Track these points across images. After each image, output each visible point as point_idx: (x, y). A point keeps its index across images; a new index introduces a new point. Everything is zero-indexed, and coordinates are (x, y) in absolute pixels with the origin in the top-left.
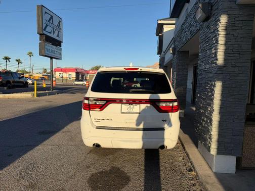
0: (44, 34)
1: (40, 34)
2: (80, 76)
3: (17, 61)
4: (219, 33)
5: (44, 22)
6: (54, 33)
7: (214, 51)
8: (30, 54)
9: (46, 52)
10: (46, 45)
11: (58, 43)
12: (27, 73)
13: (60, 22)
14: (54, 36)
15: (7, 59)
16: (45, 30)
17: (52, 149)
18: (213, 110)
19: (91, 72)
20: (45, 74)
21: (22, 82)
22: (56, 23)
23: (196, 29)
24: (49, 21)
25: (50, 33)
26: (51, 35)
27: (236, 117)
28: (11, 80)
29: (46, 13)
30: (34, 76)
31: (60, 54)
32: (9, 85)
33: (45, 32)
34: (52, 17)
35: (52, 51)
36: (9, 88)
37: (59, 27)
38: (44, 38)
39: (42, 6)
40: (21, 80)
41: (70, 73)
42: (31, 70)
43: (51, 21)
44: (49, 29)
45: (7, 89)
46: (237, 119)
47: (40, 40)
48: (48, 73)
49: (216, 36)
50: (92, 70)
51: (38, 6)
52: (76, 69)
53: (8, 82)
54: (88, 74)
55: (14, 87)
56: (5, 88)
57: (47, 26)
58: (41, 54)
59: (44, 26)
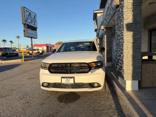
0: (26, 24)
1: (24, 24)
2: (49, 48)
3: (10, 42)
4: (124, 13)
5: (26, 16)
6: (32, 23)
7: (122, 24)
8: (18, 37)
9: (28, 34)
10: (28, 30)
11: (35, 29)
12: (17, 49)
13: (35, 16)
14: (32, 25)
15: (4, 41)
16: (26, 21)
17: (36, 86)
18: (124, 56)
19: (55, 45)
20: (28, 49)
21: (15, 54)
22: (33, 17)
23: (113, 13)
24: (29, 16)
25: (30, 23)
26: (31, 24)
27: (136, 59)
28: (8, 52)
29: (26, 11)
30: (21, 50)
31: (36, 35)
32: (7, 55)
33: (26, 23)
34: (30, 14)
35: (32, 34)
36: (7, 57)
37: (35, 19)
38: (27, 26)
39: (24, 7)
40: (14, 52)
41: (43, 47)
42: (19, 47)
43: (30, 16)
44: (29, 21)
45: (6, 58)
46: (137, 59)
47: (24, 27)
48: (30, 48)
49: (122, 15)
50: (56, 44)
51: (22, 7)
52: (47, 44)
53: (7, 54)
54: (54, 47)
55: (10, 56)
56: (5, 57)
57: (27, 19)
58: (25, 36)
59: (26, 19)
